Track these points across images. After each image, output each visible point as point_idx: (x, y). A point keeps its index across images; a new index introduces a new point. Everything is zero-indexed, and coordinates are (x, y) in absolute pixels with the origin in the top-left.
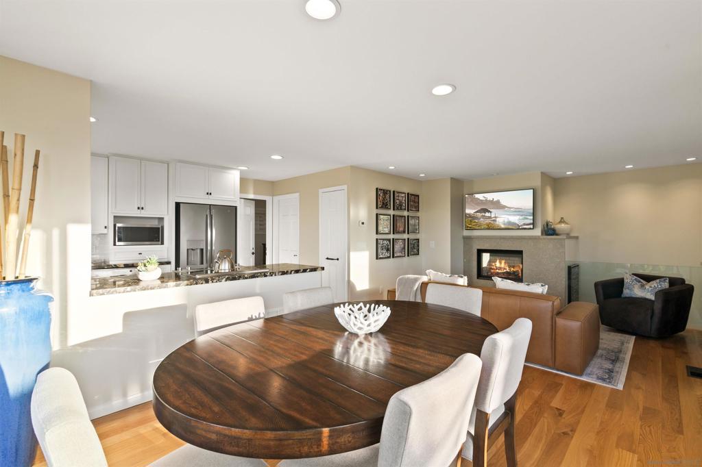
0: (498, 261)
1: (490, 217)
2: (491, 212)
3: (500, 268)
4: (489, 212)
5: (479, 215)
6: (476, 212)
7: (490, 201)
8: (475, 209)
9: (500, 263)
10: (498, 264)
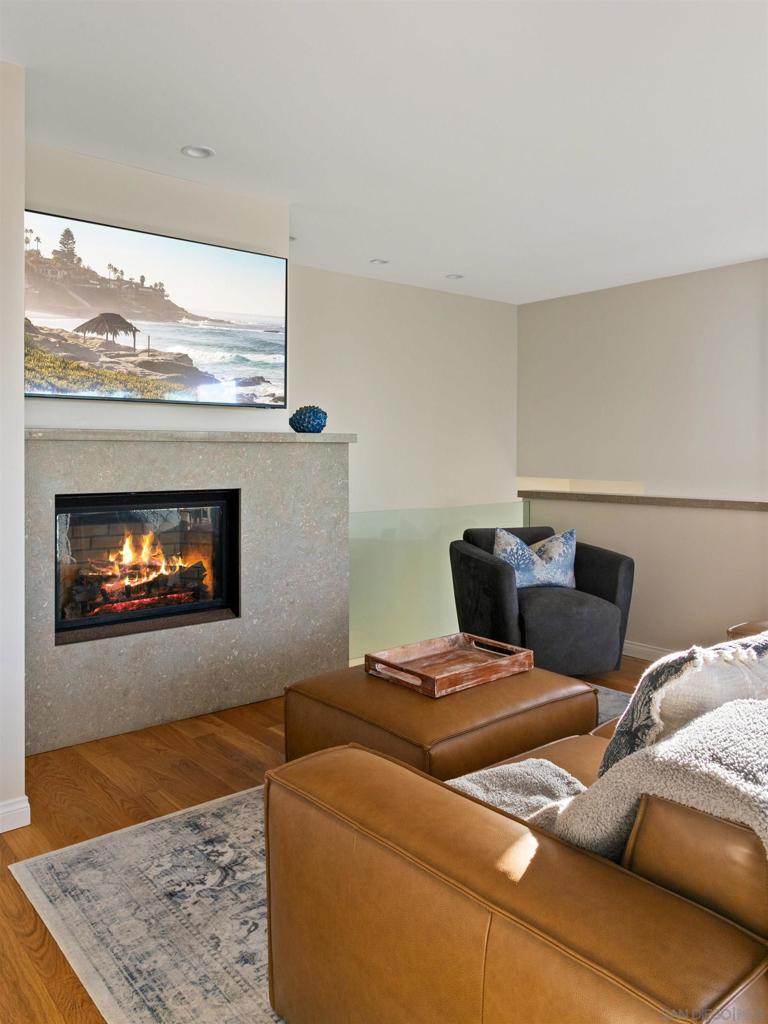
0: (128, 542)
1: (131, 351)
2: (135, 331)
3: (135, 570)
4: (130, 328)
5: (95, 339)
6: (83, 328)
7: (130, 282)
8: (79, 314)
9: (137, 547)
10: (128, 555)
